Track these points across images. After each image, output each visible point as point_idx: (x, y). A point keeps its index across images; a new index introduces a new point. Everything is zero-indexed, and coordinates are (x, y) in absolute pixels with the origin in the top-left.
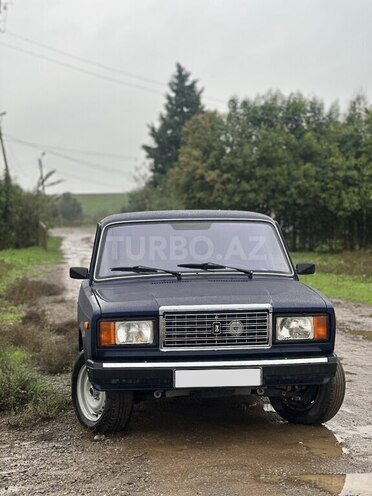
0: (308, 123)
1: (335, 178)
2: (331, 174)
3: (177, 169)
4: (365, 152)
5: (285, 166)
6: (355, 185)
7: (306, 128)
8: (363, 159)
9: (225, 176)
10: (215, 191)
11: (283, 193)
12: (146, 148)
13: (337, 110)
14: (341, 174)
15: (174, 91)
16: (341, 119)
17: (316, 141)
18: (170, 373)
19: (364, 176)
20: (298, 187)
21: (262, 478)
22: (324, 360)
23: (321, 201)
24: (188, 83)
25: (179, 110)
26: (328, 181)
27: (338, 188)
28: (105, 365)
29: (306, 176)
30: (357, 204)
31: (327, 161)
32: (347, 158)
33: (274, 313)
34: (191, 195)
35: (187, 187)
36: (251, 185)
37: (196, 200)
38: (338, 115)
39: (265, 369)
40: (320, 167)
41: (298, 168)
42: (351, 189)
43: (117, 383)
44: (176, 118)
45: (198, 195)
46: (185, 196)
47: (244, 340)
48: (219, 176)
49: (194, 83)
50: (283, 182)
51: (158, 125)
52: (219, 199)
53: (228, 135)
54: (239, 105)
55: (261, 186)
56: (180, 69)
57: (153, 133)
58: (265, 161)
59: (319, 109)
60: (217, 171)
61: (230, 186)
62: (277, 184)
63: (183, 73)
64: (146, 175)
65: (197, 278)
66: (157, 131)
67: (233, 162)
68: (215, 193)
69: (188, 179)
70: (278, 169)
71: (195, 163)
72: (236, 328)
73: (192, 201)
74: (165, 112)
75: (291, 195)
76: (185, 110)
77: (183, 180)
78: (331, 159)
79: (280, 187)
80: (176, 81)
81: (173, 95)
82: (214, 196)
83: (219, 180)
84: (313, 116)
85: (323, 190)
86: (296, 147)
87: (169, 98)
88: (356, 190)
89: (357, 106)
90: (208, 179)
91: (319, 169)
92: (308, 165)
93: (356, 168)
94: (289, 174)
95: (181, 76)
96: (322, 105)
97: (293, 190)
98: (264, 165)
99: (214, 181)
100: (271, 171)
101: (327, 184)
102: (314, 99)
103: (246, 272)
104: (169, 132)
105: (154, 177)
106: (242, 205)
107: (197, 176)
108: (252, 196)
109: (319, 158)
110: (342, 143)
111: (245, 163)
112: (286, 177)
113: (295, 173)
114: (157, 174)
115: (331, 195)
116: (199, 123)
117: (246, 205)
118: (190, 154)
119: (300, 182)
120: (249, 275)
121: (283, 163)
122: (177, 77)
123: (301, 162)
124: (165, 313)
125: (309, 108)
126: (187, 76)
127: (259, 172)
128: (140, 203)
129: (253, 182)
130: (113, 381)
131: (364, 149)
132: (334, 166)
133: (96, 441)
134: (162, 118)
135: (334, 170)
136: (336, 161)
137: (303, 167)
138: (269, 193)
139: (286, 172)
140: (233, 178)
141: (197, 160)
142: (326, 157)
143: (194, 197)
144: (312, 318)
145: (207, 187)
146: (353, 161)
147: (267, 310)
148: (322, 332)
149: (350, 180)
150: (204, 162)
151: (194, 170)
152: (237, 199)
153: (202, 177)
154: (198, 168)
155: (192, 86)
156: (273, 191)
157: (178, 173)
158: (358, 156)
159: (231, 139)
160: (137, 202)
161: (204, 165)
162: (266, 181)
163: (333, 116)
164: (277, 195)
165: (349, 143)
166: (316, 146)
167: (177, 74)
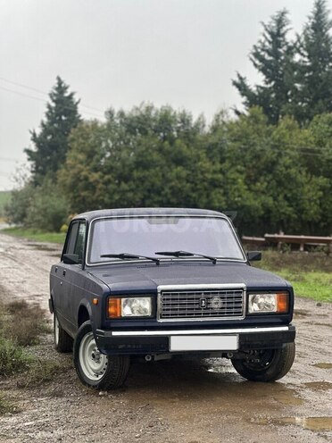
0: (178, 131)
1: (204, 181)
2: (200, 176)
3: (64, 171)
4: (229, 158)
5: (158, 169)
6: (221, 187)
7: (176, 136)
8: (227, 164)
9: (107, 177)
10: (97, 190)
11: (159, 193)
12: (28, 152)
13: (203, 122)
14: (209, 176)
15: (54, 101)
16: (207, 129)
17: (186, 147)
18: (166, 339)
19: (228, 179)
20: (171, 188)
21: (253, 420)
22: (286, 328)
23: (192, 200)
24: (66, 95)
25: (58, 118)
26: (198, 182)
27: (206, 189)
28: (114, 333)
29: (178, 178)
30: (224, 203)
31: (197, 165)
32: (214, 163)
33: (247, 291)
34: (76, 194)
35: (73, 187)
36: (129, 186)
37: (81, 198)
38: (204, 126)
39: (241, 336)
40: (190, 170)
41: (171, 171)
42: (217, 190)
43: (123, 348)
44: (56, 125)
45: (83, 194)
46: (71, 195)
47: (224, 313)
48: (102, 177)
49: (72, 94)
50: (158, 183)
51: (39, 131)
52: (101, 198)
53: (109, 141)
54: (115, 116)
55: (138, 186)
56: (60, 82)
57: (35, 139)
58: (142, 164)
59: (188, 121)
60: (100, 173)
61: (111, 186)
62: (153, 185)
63: (63, 85)
64: (26, 175)
65: (172, 263)
66: (37, 136)
67: (113, 165)
68: (98, 193)
69: (73, 180)
70: (152, 171)
71: (79, 166)
72: (216, 303)
73: (77, 200)
74: (46, 120)
75: (166, 195)
76: (63, 118)
77: (69, 181)
78: (200, 163)
79: (155, 188)
80: (55, 92)
81: (53, 105)
82: (97, 194)
83: (101, 181)
84: (183, 127)
85: (193, 190)
86: (169, 153)
87: (49, 107)
88: (222, 191)
89: (221, 118)
90: (91, 180)
91: (189, 172)
92: (179, 168)
93: (221, 172)
94: (163, 176)
95: (61, 88)
96: (190, 116)
97: (167, 190)
98: (141, 168)
99: (97, 182)
100: (147, 173)
101: (196, 185)
102: (184, 111)
103: (212, 259)
104: (49, 137)
105: (34, 178)
106: (122, 202)
107: (82, 178)
108: (130, 195)
109: (189, 162)
110: (209, 150)
111: (124, 166)
112: (161, 178)
113: (169, 175)
114: (38, 175)
115: (200, 195)
116: (84, 130)
117: (126, 203)
118: (76, 158)
119: (173, 184)
120: (214, 261)
121: (157, 166)
122: (57, 89)
123: (173, 166)
124: (162, 291)
125: (179, 120)
126: (66, 88)
127: (136, 174)
128: (25, 200)
129: (131, 183)
130: (121, 347)
131: (228, 155)
132: (203, 170)
133: (101, 396)
134: (43, 125)
135: (202, 173)
136: (204, 165)
137: (175, 170)
138: (146, 193)
139: (160, 174)
140: (112, 179)
141: (81, 163)
142: (195, 162)
143: (79, 196)
144: (276, 295)
145: (91, 187)
146: (218, 166)
147: (242, 289)
148: (284, 306)
149: (216, 183)
150: (88, 165)
151: (79, 172)
152: (117, 197)
153: (86, 178)
154: (82, 170)
155: (70, 97)
156: (149, 191)
157: (65, 175)
158: (222, 161)
159: (111, 145)
160: (21, 199)
161: (88, 168)
162: (143, 182)
163: (200, 127)
164: (152, 195)
165: (215, 151)
166: (186, 151)
167: (57, 86)
